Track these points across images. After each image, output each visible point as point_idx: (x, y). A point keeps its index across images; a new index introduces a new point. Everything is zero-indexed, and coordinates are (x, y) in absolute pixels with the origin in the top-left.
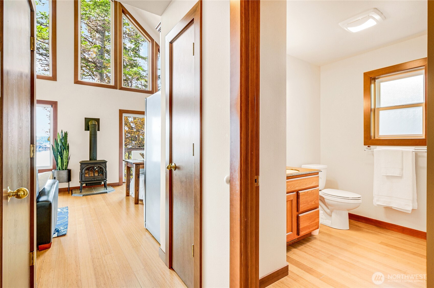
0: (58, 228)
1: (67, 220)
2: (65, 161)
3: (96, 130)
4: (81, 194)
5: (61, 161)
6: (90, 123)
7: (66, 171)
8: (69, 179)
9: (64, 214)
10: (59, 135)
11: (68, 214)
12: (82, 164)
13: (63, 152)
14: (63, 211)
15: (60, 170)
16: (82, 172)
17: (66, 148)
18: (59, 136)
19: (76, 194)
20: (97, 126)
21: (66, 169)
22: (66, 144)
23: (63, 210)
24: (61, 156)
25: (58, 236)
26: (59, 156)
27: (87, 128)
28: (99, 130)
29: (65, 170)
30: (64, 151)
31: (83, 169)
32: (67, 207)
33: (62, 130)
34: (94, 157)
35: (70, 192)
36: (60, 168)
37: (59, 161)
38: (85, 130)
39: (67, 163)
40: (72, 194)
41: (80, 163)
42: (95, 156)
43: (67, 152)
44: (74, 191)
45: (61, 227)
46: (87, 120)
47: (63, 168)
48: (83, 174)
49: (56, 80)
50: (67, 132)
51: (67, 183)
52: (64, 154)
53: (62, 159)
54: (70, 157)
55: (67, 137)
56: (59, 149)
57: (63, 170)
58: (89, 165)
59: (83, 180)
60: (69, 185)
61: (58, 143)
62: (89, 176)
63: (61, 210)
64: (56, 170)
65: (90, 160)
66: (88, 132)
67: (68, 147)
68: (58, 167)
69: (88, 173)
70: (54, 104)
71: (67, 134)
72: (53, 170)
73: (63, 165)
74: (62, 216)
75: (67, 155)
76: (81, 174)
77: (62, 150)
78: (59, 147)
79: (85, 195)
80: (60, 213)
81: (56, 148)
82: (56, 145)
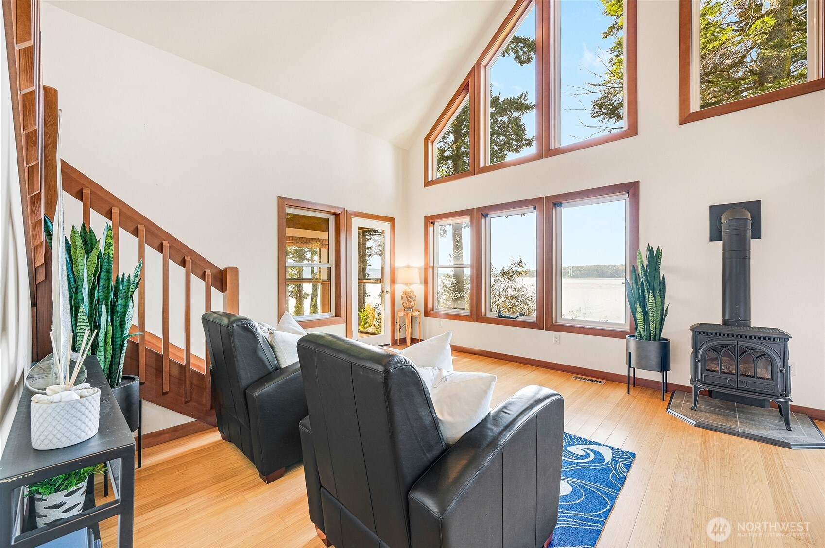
1: (599, 526)
2: (652, 319)
3: (745, 236)
4: (693, 418)
6: (726, 219)
7: (656, 343)
8: (664, 365)
9: (611, 486)
10: (639, 257)
11: (620, 490)
12: (697, 333)
13: (647, 297)
14: (615, 469)
15: (641, 337)
16: (697, 357)
17: (657, 286)
18: (641, 258)
19: (680, 413)
20: (750, 223)
21: (657, 338)
22: (655, 277)
23: (617, 462)
24: (644, 306)
26: (638, 306)
27: (716, 235)
28: (757, 235)
29: (655, 340)
30: (648, 295)
31: (700, 348)
32: (633, 455)
33: (648, 245)
34: (740, 316)
35: (667, 398)
36: (641, 335)
37: (640, 317)
38: (711, 240)
39: (658, 323)
40: (669, 406)
41: (693, 331)
42: (742, 314)
43: (659, 298)
46: (716, 212)
47: (648, 334)
48: (699, 361)
49: (637, 134)
50: (659, 247)
51: (661, 374)
52: (650, 301)
53: (645, 313)
54: (667, 309)
55: (659, 261)
56: (639, 290)
57: (650, 340)
58: (720, 337)
59: (700, 377)
60: (665, 377)
61: (639, 276)
62: (721, 369)
63: (613, 460)
64: (634, 336)
65: (725, 323)
66: (720, 244)
67: (663, 284)
68: (638, 331)
69: (717, 359)
70: (632, 189)
71: (659, 252)
72: (627, 336)
73: (650, 328)
74: (601, 487)
75: (657, 305)
76: (693, 360)
77: (646, 291)
78: (640, 283)
79: (704, 425)
80: (605, 469)
81: (634, 285)
82: (633, 278)
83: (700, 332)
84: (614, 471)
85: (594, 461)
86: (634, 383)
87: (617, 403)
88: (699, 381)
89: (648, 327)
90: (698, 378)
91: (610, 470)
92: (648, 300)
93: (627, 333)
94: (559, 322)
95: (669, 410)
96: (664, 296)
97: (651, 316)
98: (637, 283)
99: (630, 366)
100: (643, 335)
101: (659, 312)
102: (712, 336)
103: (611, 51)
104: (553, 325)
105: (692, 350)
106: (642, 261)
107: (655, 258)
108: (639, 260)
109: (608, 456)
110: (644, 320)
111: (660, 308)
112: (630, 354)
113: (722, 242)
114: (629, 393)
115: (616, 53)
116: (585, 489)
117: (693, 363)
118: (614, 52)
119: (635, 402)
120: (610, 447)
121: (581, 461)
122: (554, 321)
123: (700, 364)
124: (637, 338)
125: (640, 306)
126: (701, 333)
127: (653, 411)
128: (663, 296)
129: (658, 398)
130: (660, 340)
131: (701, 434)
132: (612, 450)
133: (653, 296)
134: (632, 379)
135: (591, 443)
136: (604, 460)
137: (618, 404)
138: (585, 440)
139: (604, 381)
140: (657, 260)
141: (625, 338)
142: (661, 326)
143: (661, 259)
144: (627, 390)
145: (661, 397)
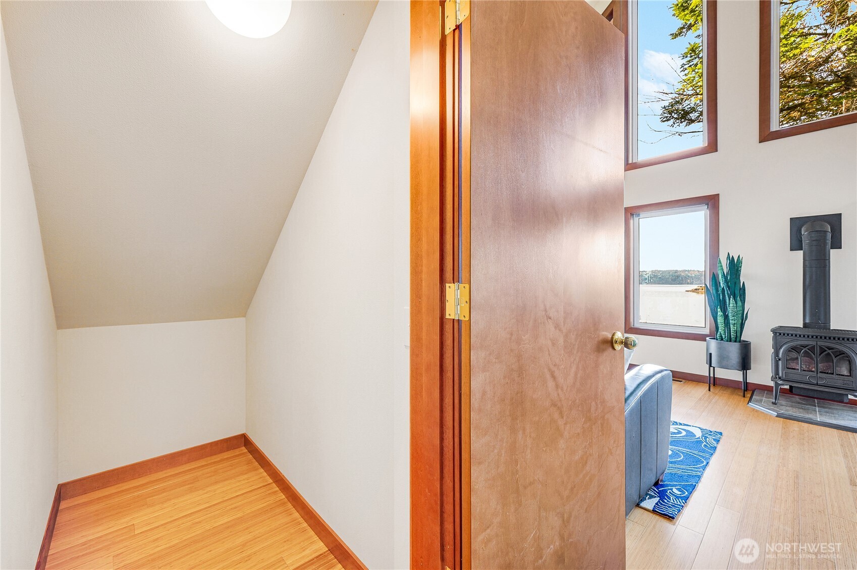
0: (667, 485)
1: (699, 474)
2: (733, 322)
3: (825, 246)
4: (774, 410)
5: (725, 322)
6: (806, 231)
7: (737, 345)
8: (745, 364)
9: (704, 451)
10: (720, 265)
11: (712, 454)
12: (778, 334)
13: (728, 302)
14: (706, 442)
15: (722, 339)
16: (778, 356)
17: (737, 292)
18: (722, 266)
19: (761, 406)
20: (829, 235)
21: (738, 340)
22: (735, 283)
23: (706, 438)
24: (724, 310)
25: (654, 511)
26: (719, 310)
27: (796, 244)
28: (837, 245)
29: (736, 341)
30: (729, 300)
31: (781, 348)
32: (721, 434)
33: (729, 254)
34: (820, 320)
35: (748, 395)
36: (722, 337)
37: (720, 320)
38: (791, 250)
39: (739, 326)
40: (750, 400)
41: (773, 332)
42: (822, 317)
43: (740, 303)
44: (756, 395)
45: (675, 486)
46: (797, 224)
47: (729, 336)
48: (780, 360)
49: (716, 151)
50: (739, 256)
51: (741, 373)
52: (731, 305)
53: (726, 317)
54: (747, 313)
55: (740, 269)
56: (720, 295)
57: (731, 341)
58: (800, 338)
59: (780, 375)
60: (745, 376)
61: (720, 283)
62: (801, 366)
63: (703, 436)
64: (714, 339)
65: (805, 325)
66: (800, 254)
67: (743, 290)
68: (719, 334)
69: (797, 358)
70: (712, 202)
71: (739, 261)
72: (707, 338)
73: (730, 331)
74: (696, 452)
75: (738, 310)
76: (773, 359)
77: (727, 296)
78: (720, 290)
79: (785, 416)
80: (697, 442)
81: (714, 291)
82: (713, 285)
83: (780, 334)
84: (705, 443)
85: (686, 436)
86: (714, 383)
87: (699, 397)
88: (780, 378)
89: (729, 330)
90: (778, 375)
91: (701, 442)
92: (729, 305)
93: (707, 336)
94: (637, 325)
95: (750, 403)
96: (745, 301)
97: (732, 320)
98: (717, 290)
99: (710, 366)
100: (724, 337)
101: (740, 316)
102: (792, 337)
103: (683, 56)
104: (631, 328)
105: (773, 350)
106: (723, 269)
107: (735, 266)
108: (720, 268)
109: (698, 434)
110: (725, 323)
111: (741, 312)
112: (711, 354)
113: (802, 251)
114: (710, 390)
115: (689, 59)
116: (683, 453)
117: (773, 362)
118: (687, 57)
119: (717, 397)
120: (699, 428)
121: (675, 435)
122: (632, 325)
123: (780, 362)
124: (717, 340)
125: (721, 310)
126: (782, 334)
127: (735, 404)
128: (743, 301)
129: (739, 395)
130: (740, 342)
131: (782, 423)
132: (701, 429)
133: (734, 301)
134: (713, 378)
135: (681, 424)
136: (695, 436)
137: (701, 398)
138: (676, 423)
139: (684, 381)
140: (737, 269)
141: (705, 340)
142: (741, 329)
143: (741, 267)
144: (708, 388)
145: (742, 394)
